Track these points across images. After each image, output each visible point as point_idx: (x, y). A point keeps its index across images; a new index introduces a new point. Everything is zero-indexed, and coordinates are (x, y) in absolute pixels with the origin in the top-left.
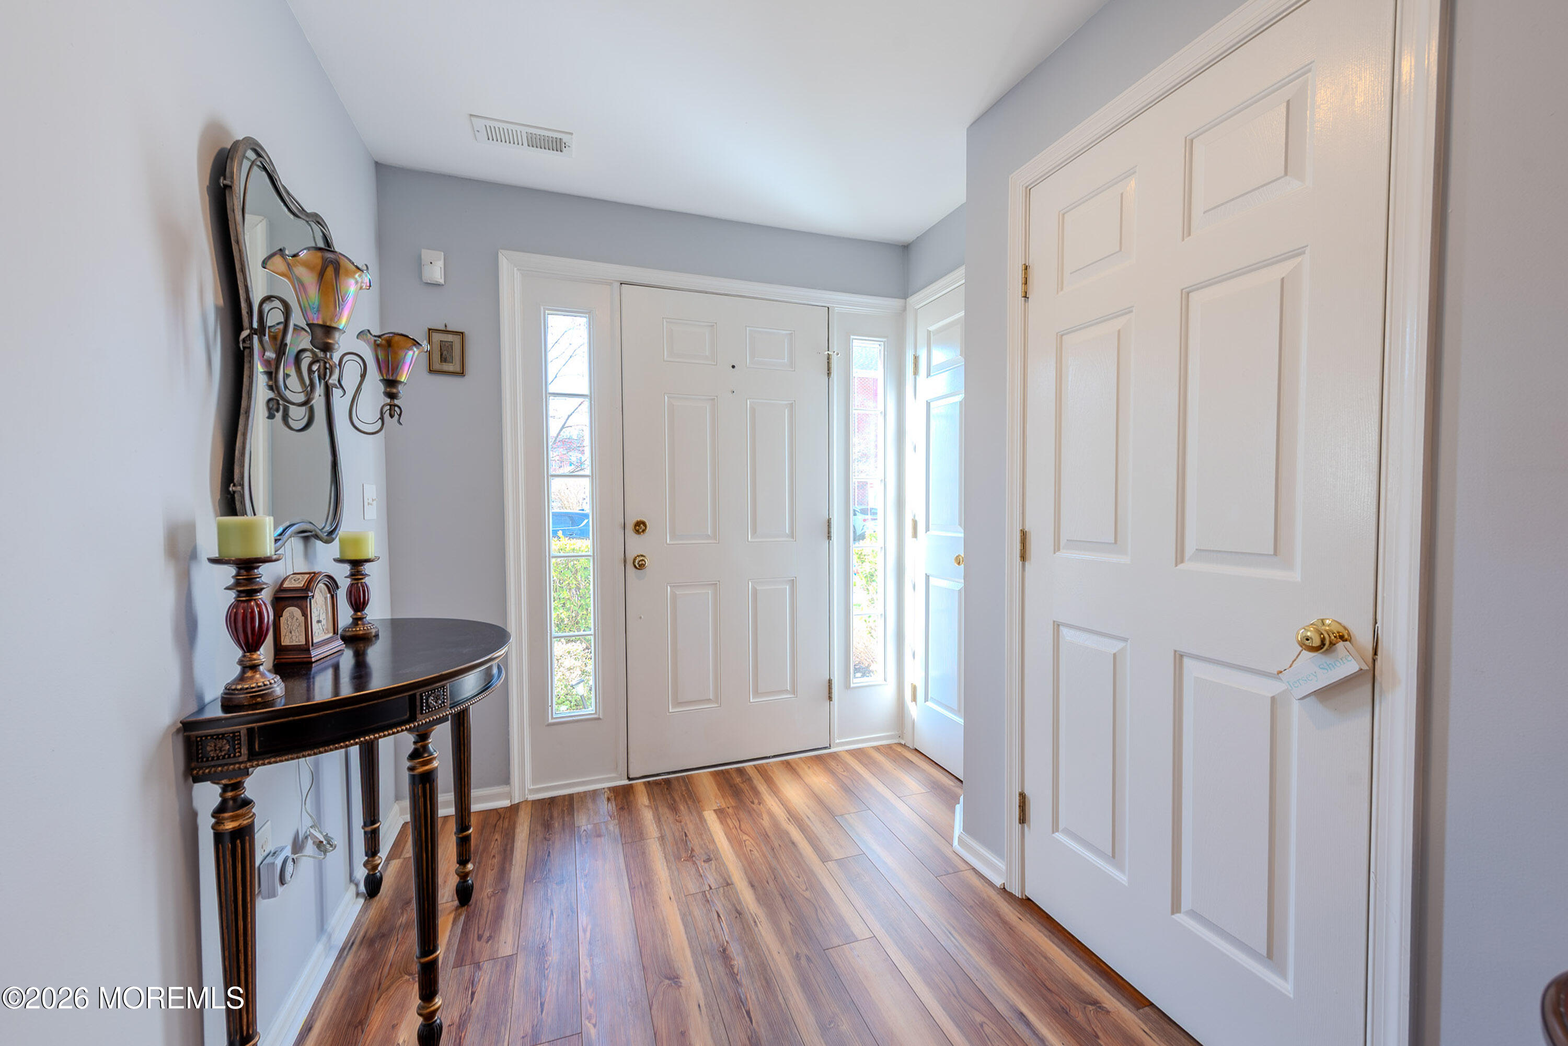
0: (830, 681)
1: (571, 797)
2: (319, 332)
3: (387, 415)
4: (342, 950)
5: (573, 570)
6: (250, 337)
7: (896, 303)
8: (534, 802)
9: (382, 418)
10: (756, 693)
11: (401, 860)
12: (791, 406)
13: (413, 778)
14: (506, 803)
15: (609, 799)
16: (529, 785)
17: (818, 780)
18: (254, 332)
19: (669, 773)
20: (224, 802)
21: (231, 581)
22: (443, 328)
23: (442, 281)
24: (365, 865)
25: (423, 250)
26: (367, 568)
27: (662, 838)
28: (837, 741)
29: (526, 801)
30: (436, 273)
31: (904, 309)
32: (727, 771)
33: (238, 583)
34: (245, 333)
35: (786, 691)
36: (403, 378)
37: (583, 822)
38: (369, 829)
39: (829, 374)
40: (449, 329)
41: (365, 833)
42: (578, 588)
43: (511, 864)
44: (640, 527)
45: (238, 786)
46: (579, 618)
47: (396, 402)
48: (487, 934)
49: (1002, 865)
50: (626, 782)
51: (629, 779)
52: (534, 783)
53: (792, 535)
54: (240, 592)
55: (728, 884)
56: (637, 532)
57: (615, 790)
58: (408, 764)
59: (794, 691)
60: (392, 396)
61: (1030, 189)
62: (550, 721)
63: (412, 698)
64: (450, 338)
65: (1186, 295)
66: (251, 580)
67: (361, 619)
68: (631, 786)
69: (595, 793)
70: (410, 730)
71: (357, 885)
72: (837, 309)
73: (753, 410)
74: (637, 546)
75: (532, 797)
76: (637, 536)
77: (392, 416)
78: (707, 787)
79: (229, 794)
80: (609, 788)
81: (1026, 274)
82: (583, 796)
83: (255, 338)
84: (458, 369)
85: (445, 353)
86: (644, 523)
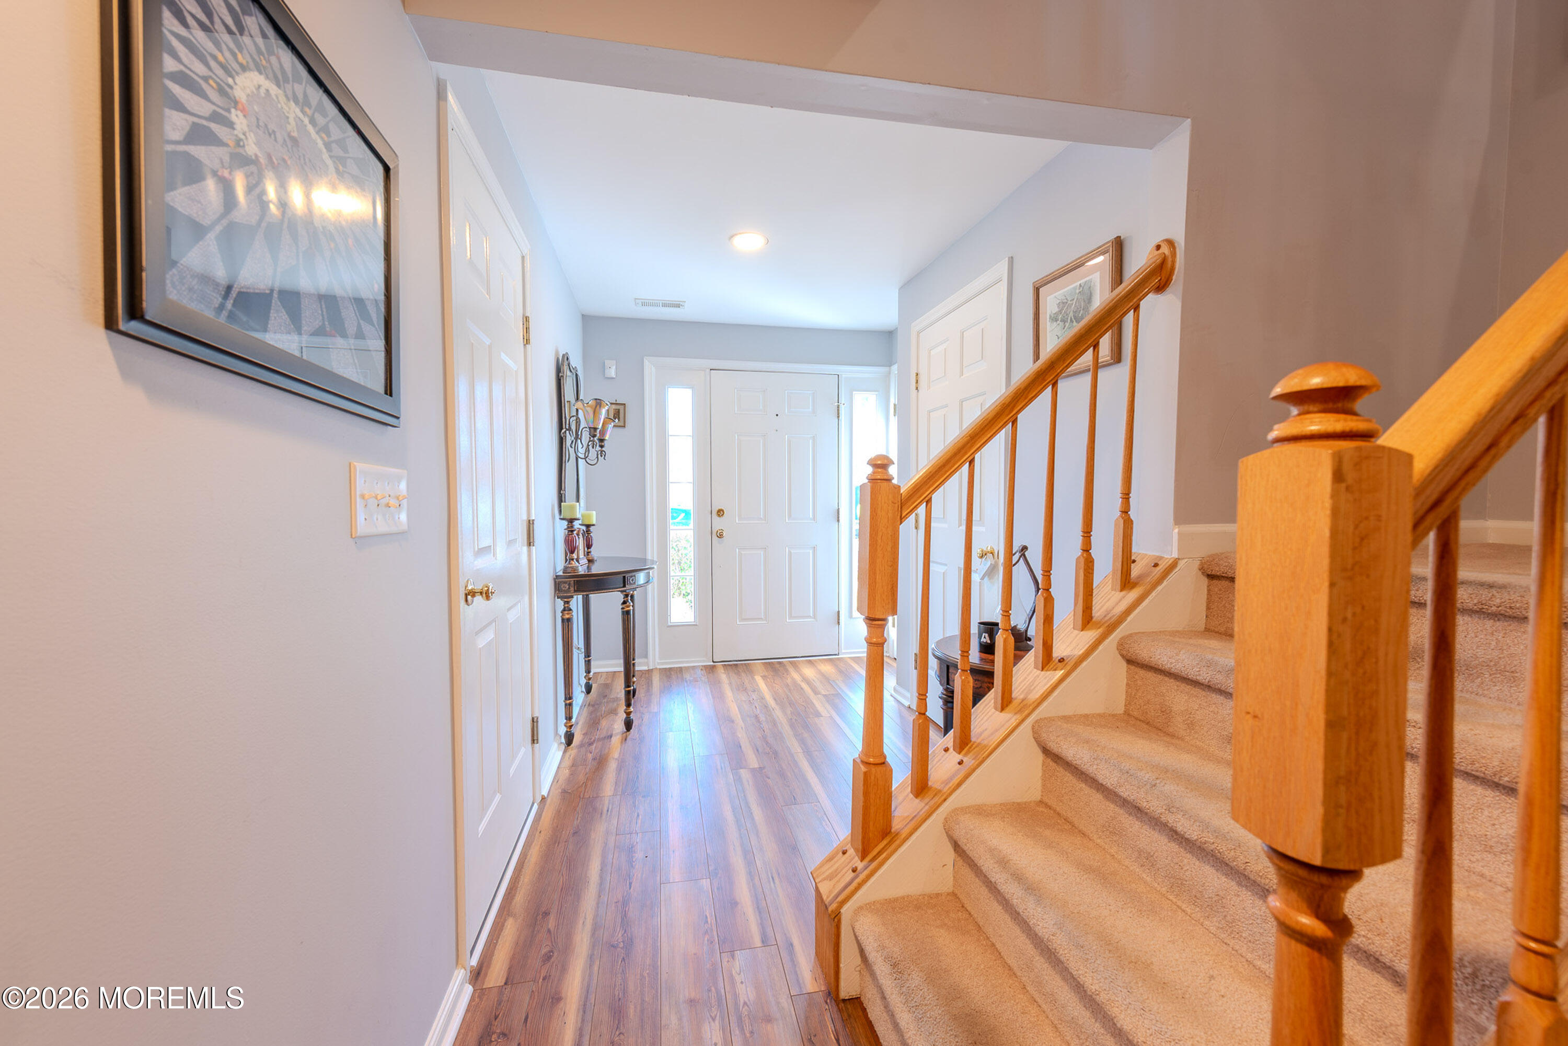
0: (839, 612)
1: (681, 668)
2: (592, 430)
3: (599, 456)
4: (581, 707)
5: (677, 549)
6: (565, 432)
7: (887, 369)
8: (660, 669)
9: (597, 457)
10: (791, 617)
11: (597, 685)
12: (814, 438)
13: (623, 612)
14: (646, 668)
15: (702, 670)
16: (658, 660)
17: (827, 668)
18: (567, 430)
19: (736, 661)
20: (565, 608)
21: (566, 527)
22: (615, 402)
23: (614, 376)
24: (585, 677)
25: (606, 361)
26: (592, 529)
27: (730, 684)
28: (843, 651)
29: (656, 669)
30: (612, 372)
31: (890, 373)
32: (772, 663)
33: (568, 528)
34: (563, 431)
35: (809, 617)
36: (607, 438)
37: (687, 676)
38: (587, 659)
39: (838, 417)
40: (618, 402)
41: (585, 661)
42: (679, 563)
43: (652, 687)
44: (720, 513)
45: (568, 602)
46: (680, 585)
47: (603, 449)
48: (645, 706)
49: (908, 695)
50: (712, 663)
51: (713, 662)
52: (660, 659)
53: (814, 518)
54: (569, 531)
55: (763, 698)
56: (719, 515)
57: (706, 667)
58: (621, 607)
59: (814, 617)
60: (602, 446)
61: (919, 333)
62: (670, 624)
63: (624, 577)
64: (618, 407)
65: (962, 402)
66: (572, 527)
67: (590, 552)
68: (715, 666)
69: (694, 668)
70: (622, 592)
71: (581, 686)
72: (843, 376)
73: (789, 442)
74: (719, 523)
75: (658, 667)
76: (718, 518)
77: (601, 456)
78: (758, 666)
79: (566, 605)
80: (702, 666)
81: (917, 378)
82: (687, 668)
83: (567, 432)
84: (622, 425)
85: (617, 414)
86: (723, 511)
